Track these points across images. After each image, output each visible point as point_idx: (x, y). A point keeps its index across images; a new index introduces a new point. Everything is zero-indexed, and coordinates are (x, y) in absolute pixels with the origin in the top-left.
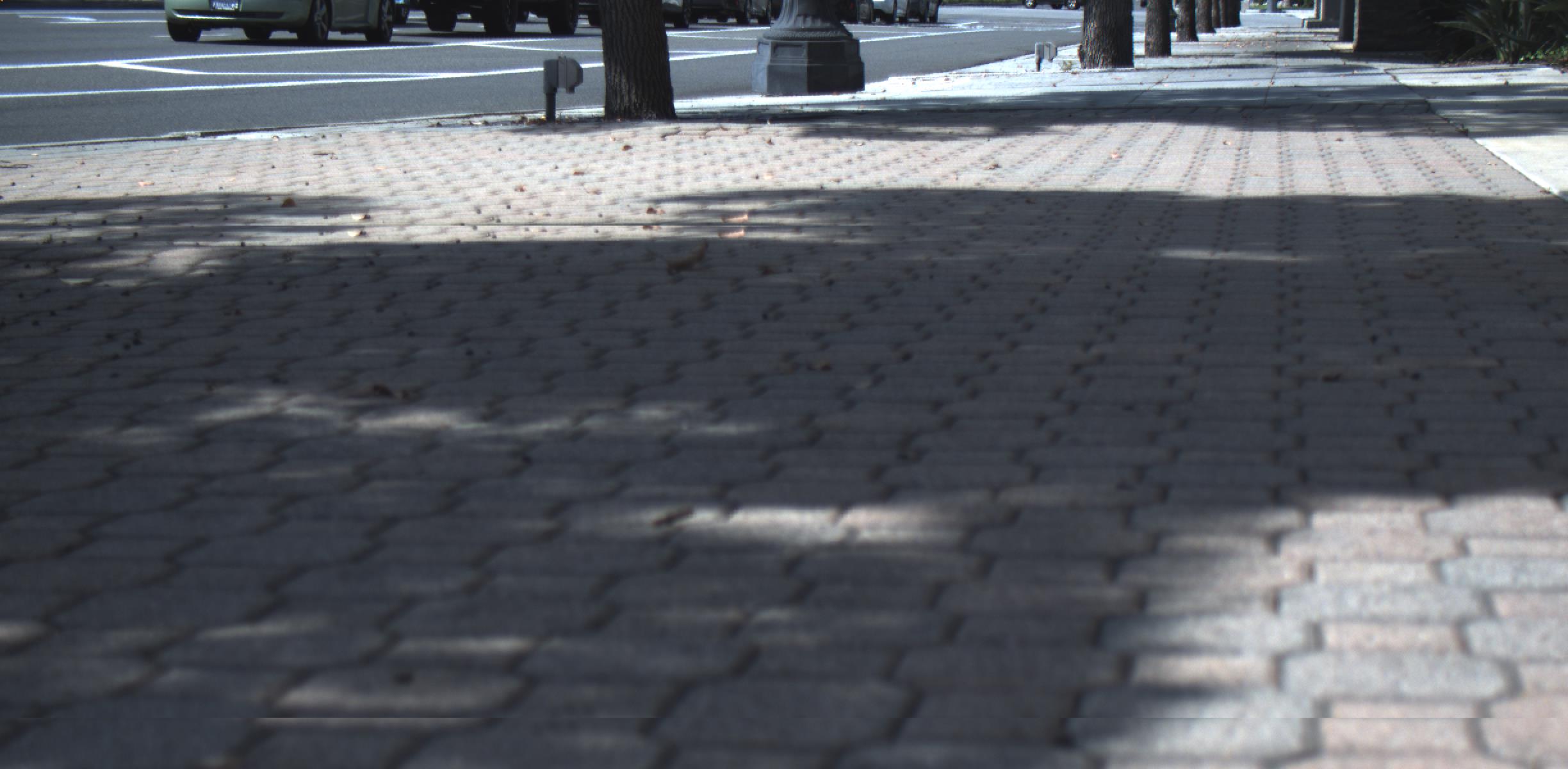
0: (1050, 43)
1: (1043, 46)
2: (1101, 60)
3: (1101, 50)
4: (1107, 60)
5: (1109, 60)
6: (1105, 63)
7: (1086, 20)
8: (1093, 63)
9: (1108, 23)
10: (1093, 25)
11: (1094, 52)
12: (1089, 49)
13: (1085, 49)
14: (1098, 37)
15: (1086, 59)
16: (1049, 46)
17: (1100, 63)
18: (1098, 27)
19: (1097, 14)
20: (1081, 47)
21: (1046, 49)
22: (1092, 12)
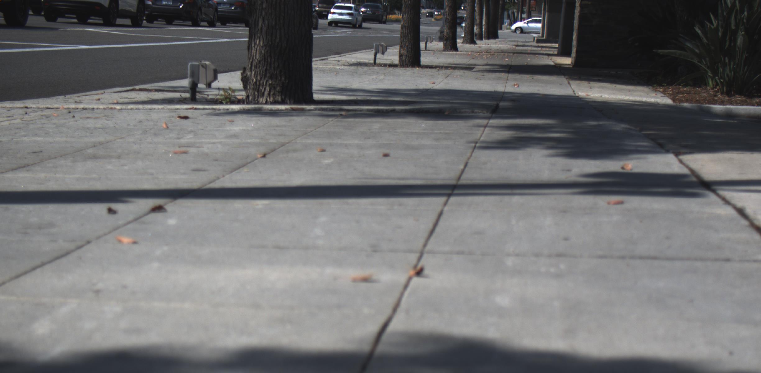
0: (207, 63)
1: (199, 65)
2: (268, 88)
3: (268, 75)
4: (275, 88)
5: (278, 89)
6: (272, 93)
7: (251, 36)
8: (258, 91)
9: (278, 40)
10: (259, 43)
11: (259, 78)
12: (253, 73)
13: (248, 73)
14: (264, 58)
15: (251, 86)
16: (205, 67)
17: (266, 93)
18: (265, 46)
19: (264, 29)
20: (245, 69)
21: (202, 70)
22: (258, 25)
